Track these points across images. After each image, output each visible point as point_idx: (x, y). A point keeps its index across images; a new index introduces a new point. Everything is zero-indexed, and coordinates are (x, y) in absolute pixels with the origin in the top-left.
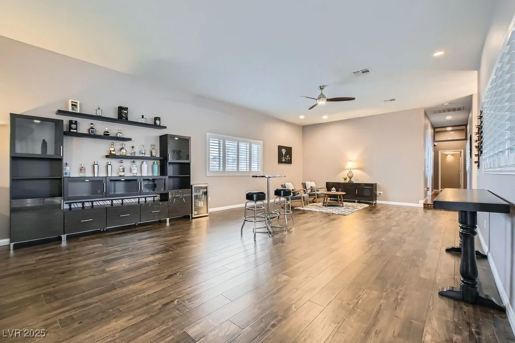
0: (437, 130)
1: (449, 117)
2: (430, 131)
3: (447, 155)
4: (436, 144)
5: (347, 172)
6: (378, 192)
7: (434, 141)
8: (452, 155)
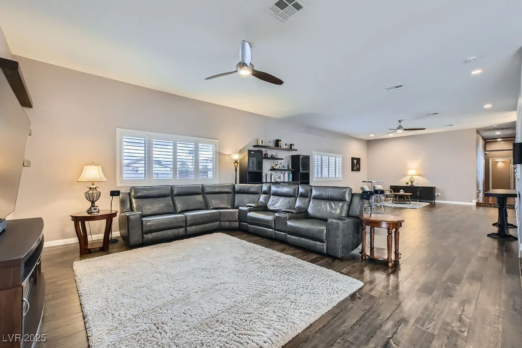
0: (487, 141)
1: (498, 133)
2: (481, 142)
3: (497, 162)
4: (487, 153)
5: (409, 177)
6: (436, 194)
7: (485, 150)
8: (503, 162)
